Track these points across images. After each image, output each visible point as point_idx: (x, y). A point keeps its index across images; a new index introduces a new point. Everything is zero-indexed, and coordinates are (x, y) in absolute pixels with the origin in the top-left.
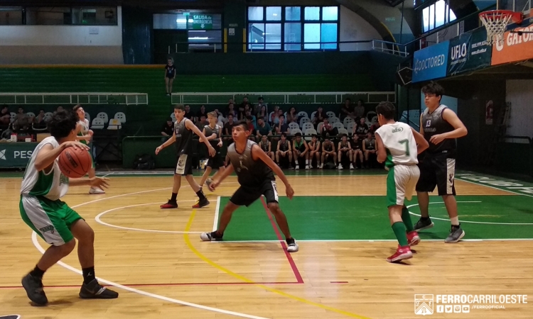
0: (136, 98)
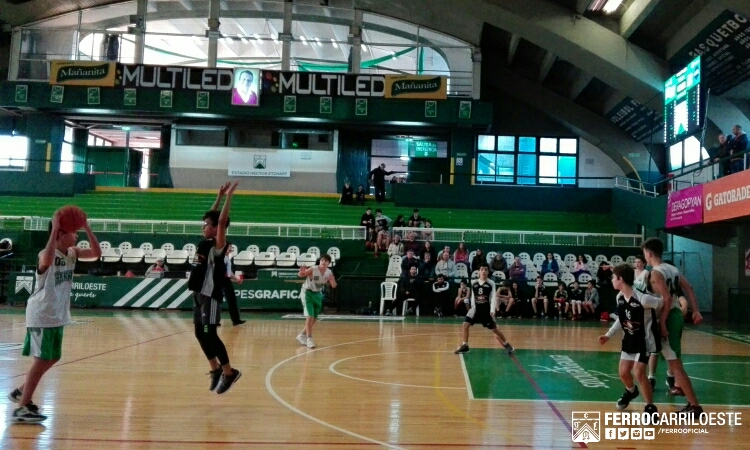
0: (352, 231)
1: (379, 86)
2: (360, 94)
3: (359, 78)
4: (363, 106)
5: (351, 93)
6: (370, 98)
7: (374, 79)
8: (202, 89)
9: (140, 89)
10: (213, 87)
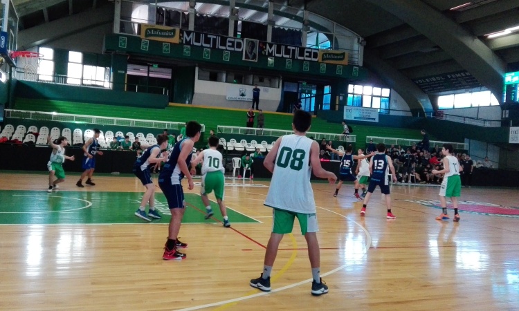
1: (316, 55)
2: (306, 59)
3: (306, 50)
4: (307, 66)
5: (301, 58)
6: (311, 61)
7: (313, 51)
8: (226, 50)
9: (193, 46)
10: (232, 49)
